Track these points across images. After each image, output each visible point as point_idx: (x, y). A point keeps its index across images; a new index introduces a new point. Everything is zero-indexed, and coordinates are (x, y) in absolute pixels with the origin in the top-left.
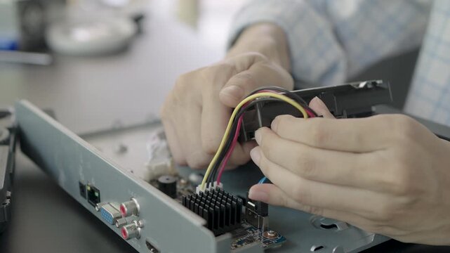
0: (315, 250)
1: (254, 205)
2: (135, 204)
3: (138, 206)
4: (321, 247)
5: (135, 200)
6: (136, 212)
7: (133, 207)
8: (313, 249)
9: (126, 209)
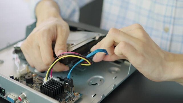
0: (94, 96)
1: (68, 84)
2: (24, 95)
3: (25, 95)
4: (95, 95)
5: (24, 94)
6: (25, 98)
7: (24, 97)
8: (93, 96)
9: (21, 98)
